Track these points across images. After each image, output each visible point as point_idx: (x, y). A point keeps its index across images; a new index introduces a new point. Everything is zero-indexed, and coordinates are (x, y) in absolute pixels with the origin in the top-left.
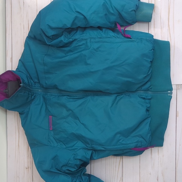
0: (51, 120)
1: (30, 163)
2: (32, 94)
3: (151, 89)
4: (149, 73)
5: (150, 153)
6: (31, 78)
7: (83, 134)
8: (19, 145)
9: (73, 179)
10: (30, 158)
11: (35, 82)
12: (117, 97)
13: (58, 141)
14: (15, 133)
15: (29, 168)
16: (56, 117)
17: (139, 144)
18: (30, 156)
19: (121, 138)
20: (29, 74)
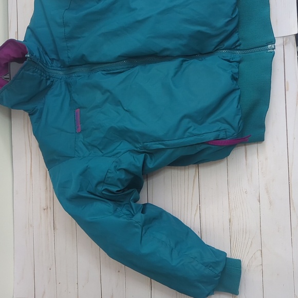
0: (79, 116)
1: (50, 200)
2: (48, 77)
3: (239, 45)
4: (234, 16)
5: (245, 156)
6: (46, 54)
7: (129, 126)
8: (31, 173)
9: (117, 208)
10: (50, 191)
11: (52, 60)
12: (184, 63)
13: (91, 146)
14: (26, 153)
15: (49, 209)
16: (86, 108)
17: (222, 135)
18: (50, 187)
19: (190, 125)
20: (43, 48)
